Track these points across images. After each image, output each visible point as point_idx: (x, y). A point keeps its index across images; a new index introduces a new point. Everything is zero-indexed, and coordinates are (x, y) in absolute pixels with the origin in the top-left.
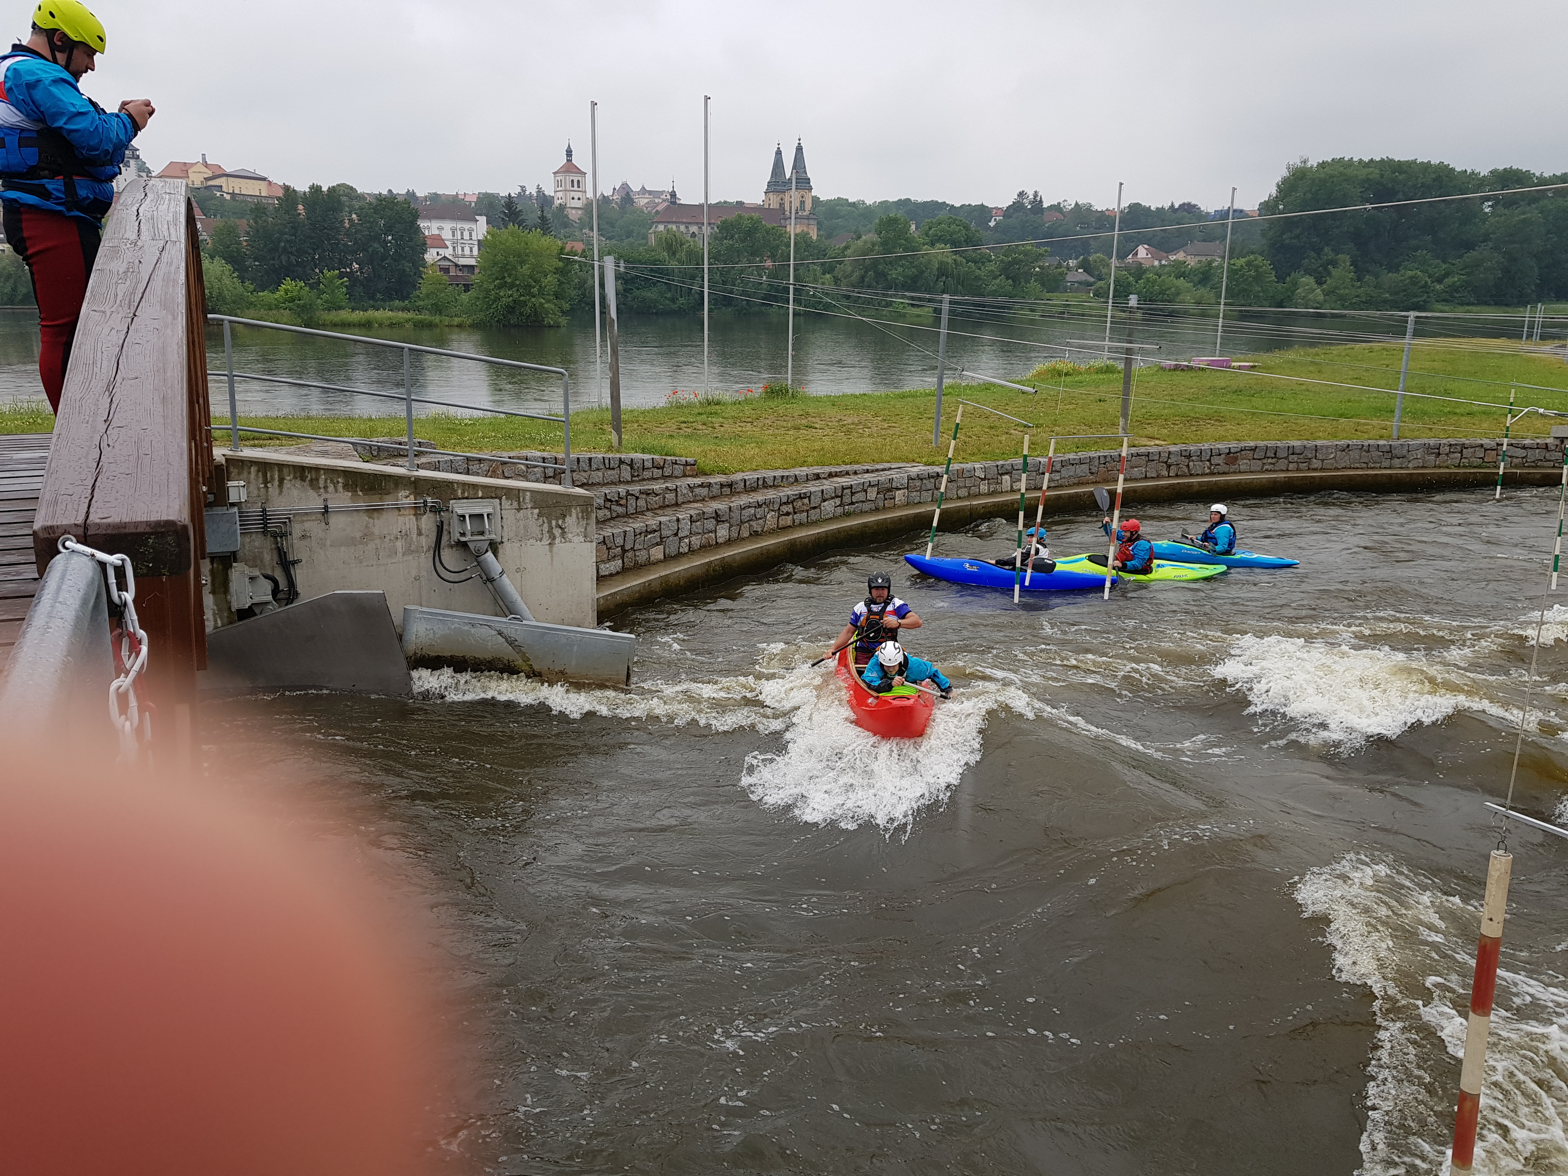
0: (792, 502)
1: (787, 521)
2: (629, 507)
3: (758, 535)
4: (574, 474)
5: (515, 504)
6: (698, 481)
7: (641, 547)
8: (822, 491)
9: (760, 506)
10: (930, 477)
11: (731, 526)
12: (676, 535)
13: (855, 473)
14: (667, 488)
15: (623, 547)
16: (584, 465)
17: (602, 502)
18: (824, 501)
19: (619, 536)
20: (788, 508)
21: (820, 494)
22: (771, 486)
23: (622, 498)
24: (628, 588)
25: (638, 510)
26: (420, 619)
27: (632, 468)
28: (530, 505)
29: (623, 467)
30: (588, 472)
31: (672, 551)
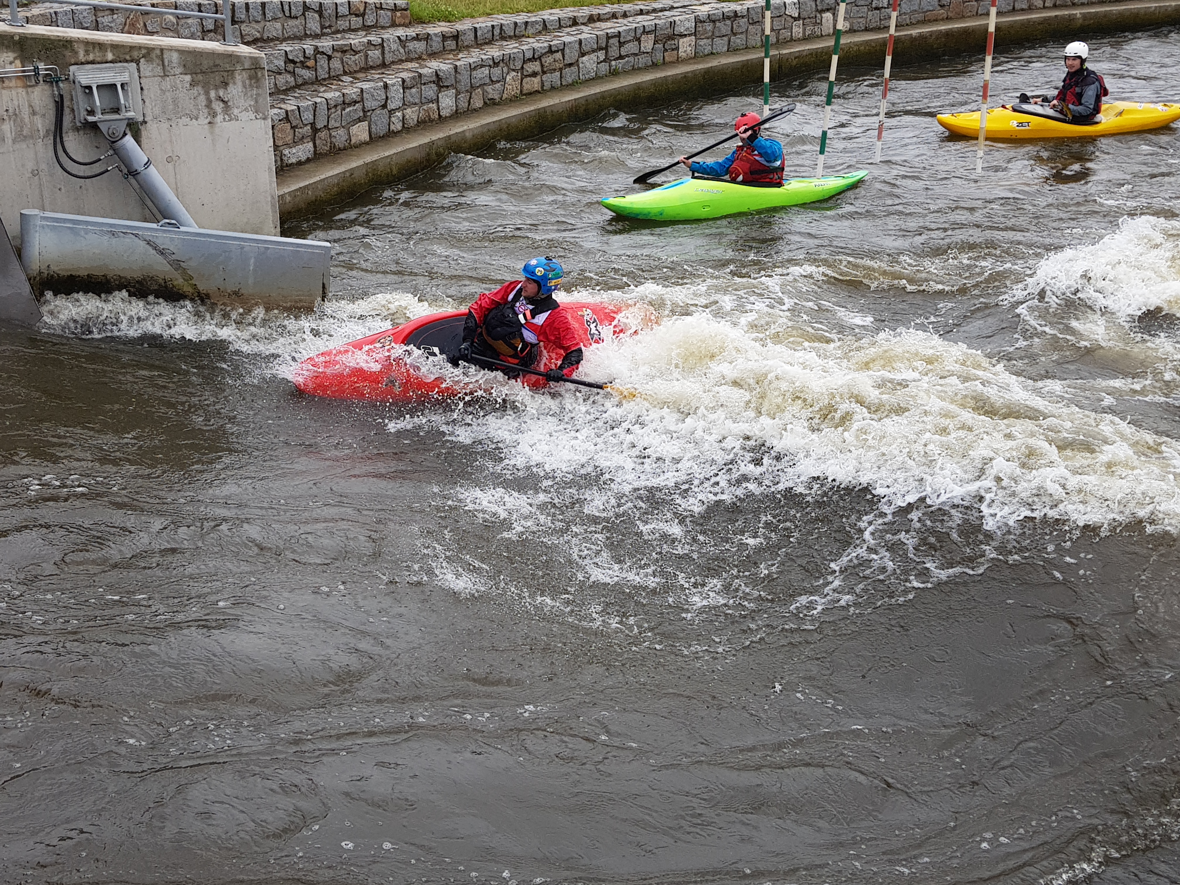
0: (540, 58)
1: (534, 83)
2: (319, 70)
3: (494, 104)
4: (243, 26)
5: (159, 70)
6: (411, 32)
7: (338, 125)
8: (580, 42)
9: (496, 64)
10: (725, 17)
11: (458, 93)
12: (384, 106)
13: (625, 15)
14: (370, 43)
15: (313, 125)
16: (256, 14)
17: (283, 64)
18: (583, 55)
19: (307, 108)
20: (535, 66)
21: (577, 46)
22: (510, 37)
23: (309, 58)
24: (321, 181)
25: (332, 74)
26: (43, 227)
27: (321, 15)
28: (178, 71)
29: (309, 14)
30: (262, 23)
31: (380, 128)
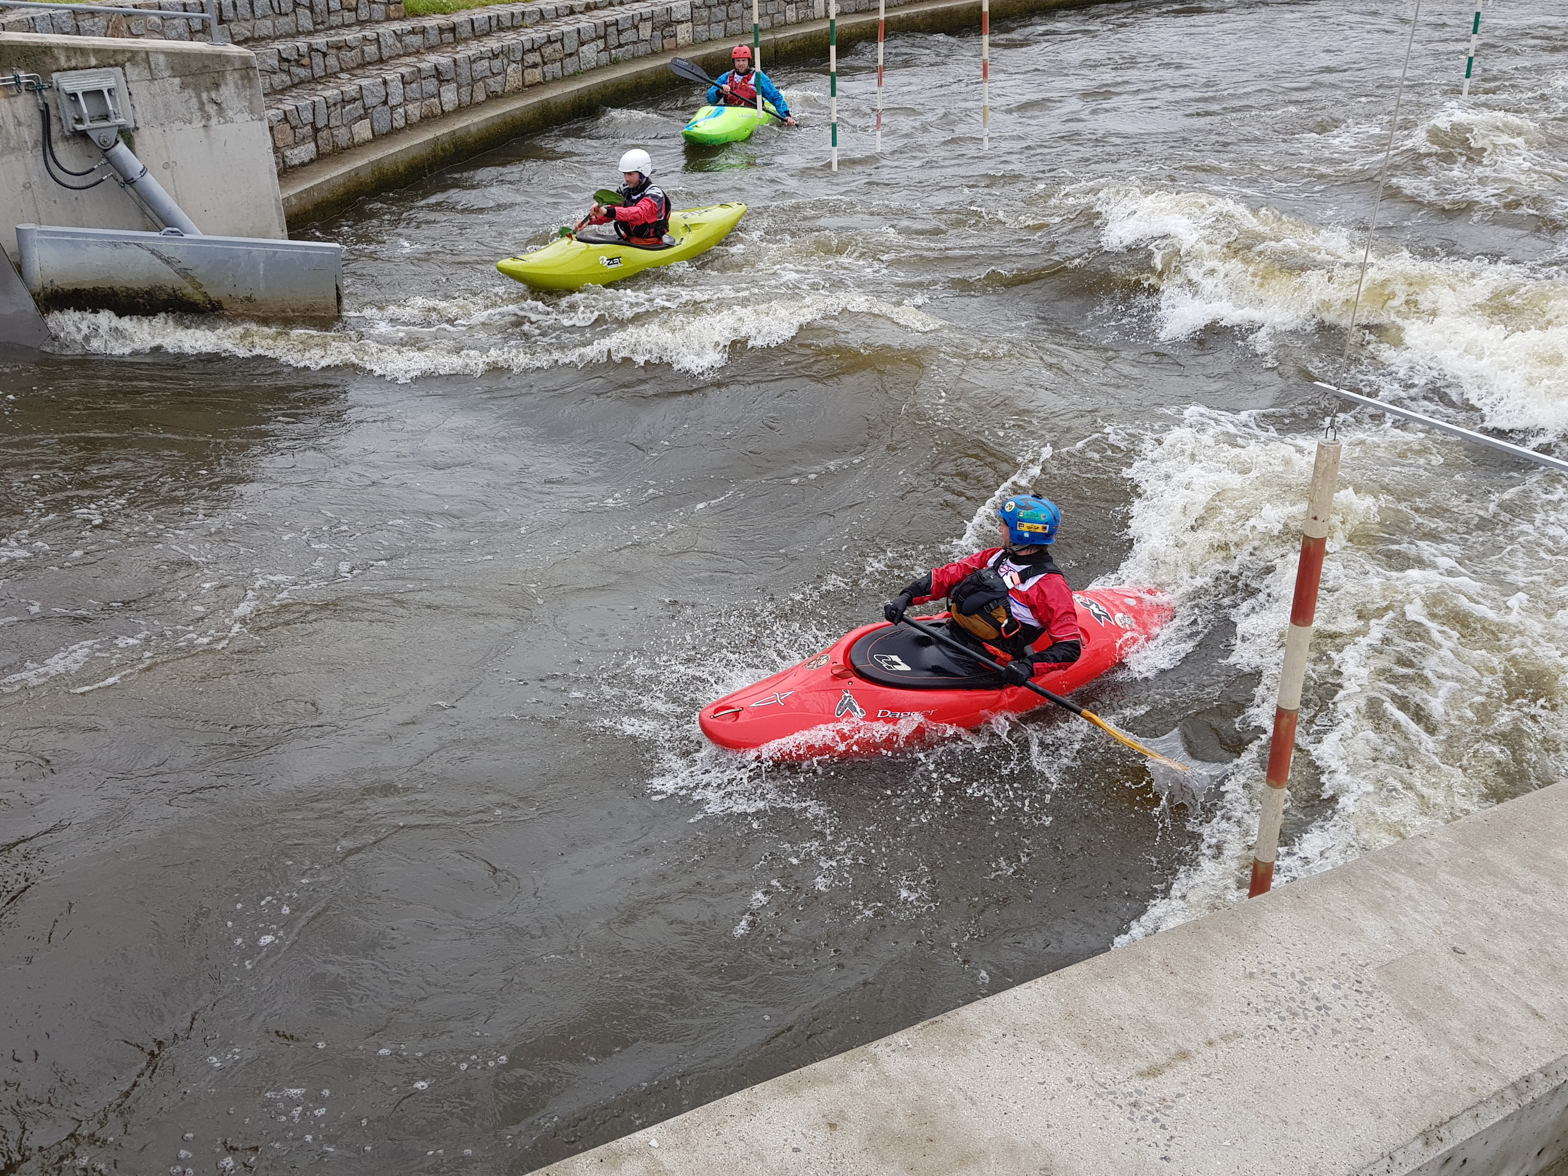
0: (539, 49)
1: (535, 75)
2: (315, 68)
3: (497, 97)
4: (232, 26)
5: (146, 72)
6: (407, 25)
7: (339, 123)
8: (579, 31)
9: (496, 56)
11: (459, 87)
12: (385, 103)
13: (621, 3)
14: (365, 38)
15: (313, 124)
16: (243, 10)
17: (276, 63)
18: (583, 44)
19: (305, 108)
20: (535, 57)
21: (576, 35)
22: (508, 28)
23: (303, 56)
24: (328, 181)
25: (329, 71)
26: (41, 241)
27: (312, 11)
28: (166, 73)
29: (300, 11)
30: (252, 22)
31: (383, 126)
